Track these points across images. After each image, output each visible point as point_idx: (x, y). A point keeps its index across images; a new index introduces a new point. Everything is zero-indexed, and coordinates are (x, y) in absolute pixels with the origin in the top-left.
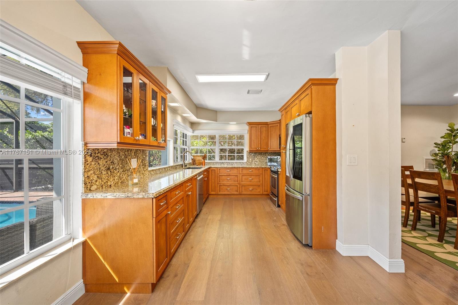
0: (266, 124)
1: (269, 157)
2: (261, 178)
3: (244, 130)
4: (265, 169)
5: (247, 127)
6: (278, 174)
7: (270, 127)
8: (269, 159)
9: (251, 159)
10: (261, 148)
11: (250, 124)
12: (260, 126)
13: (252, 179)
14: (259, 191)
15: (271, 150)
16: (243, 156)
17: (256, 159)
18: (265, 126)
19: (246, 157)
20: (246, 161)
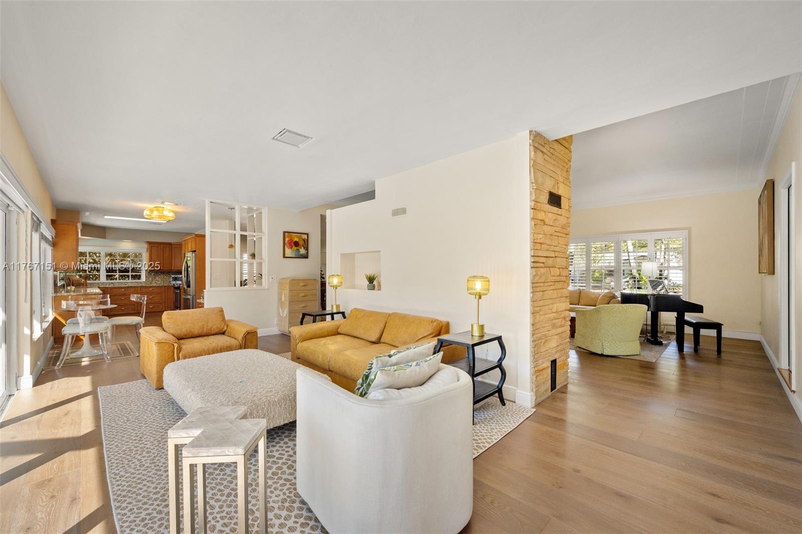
0: (170, 244)
1: (173, 276)
2: (163, 296)
3: (142, 249)
4: (168, 287)
5: (146, 246)
6: (180, 289)
7: (174, 247)
8: (173, 277)
9: (150, 279)
10: (163, 267)
11: (149, 243)
12: (162, 246)
13: (153, 297)
14: (161, 307)
15: (175, 269)
16: (140, 276)
17: (157, 278)
18: (168, 246)
19: (145, 277)
20: (144, 280)
